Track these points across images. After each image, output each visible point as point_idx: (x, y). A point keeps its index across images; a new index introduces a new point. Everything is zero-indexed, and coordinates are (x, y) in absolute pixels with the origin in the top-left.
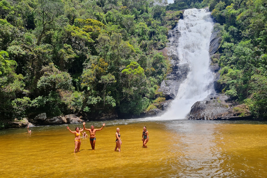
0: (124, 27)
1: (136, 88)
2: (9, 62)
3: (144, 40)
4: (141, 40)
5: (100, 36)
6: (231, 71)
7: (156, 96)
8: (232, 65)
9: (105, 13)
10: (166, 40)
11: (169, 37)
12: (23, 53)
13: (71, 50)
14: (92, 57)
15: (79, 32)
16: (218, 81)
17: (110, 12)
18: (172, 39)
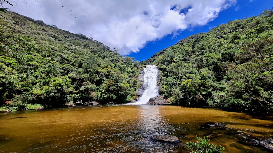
0: (121, 69)
1: (125, 92)
2: (69, 80)
3: (130, 74)
4: (128, 74)
5: (111, 72)
6: (165, 87)
7: (134, 95)
8: (166, 85)
9: (114, 64)
10: (139, 75)
11: (140, 73)
12: (76, 77)
13: (97, 76)
14: (106, 79)
15: (102, 70)
16: (160, 90)
17: (116, 64)
18: (141, 74)
